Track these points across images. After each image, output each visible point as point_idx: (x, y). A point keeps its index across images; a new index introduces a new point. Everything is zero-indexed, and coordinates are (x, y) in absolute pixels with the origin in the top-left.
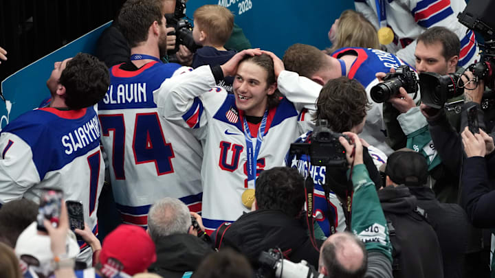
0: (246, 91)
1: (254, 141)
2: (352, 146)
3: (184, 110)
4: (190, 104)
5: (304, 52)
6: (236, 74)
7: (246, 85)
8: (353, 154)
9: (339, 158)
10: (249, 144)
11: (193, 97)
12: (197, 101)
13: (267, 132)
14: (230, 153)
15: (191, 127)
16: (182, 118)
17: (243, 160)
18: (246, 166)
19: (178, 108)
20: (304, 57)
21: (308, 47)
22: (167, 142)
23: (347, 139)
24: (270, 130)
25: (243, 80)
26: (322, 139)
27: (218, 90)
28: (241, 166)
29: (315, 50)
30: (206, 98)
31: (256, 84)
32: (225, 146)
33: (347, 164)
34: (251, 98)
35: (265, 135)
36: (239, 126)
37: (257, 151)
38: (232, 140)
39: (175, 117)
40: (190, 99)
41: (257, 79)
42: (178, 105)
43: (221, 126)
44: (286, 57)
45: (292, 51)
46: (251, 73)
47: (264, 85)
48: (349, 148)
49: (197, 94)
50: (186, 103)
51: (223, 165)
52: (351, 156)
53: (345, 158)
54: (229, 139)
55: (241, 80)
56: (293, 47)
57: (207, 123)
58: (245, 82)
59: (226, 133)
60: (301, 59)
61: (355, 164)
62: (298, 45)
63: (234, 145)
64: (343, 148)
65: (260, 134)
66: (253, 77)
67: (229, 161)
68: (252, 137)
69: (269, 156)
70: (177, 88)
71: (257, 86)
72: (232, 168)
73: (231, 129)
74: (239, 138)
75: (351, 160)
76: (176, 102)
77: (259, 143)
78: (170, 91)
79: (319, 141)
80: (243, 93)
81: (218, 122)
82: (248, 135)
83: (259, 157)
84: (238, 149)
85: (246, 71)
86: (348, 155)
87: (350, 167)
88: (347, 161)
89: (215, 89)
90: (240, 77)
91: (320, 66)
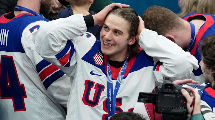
0: (110, 39)
1: (114, 82)
2: (193, 98)
3: (58, 50)
4: (63, 46)
5: (161, 13)
6: (104, 24)
7: (111, 34)
8: (193, 104)
9: (180, 108)
10: (110, 85)
11: (66, 40)
12: (70, 43)
13: (127, 76)
14: (93, 91)
15: (63, 65)
16: (55, 57)
17: (104, 97)
18: (106, 103)
19: (53, 48)
20: (160, 18)
21: (164, 9)
22: (21, 84)
23: (188, 91)
24: (129, 74)
25: (109, 29)
26: (166, 90)
27: (89, 36)
28: (101, 103)
29: (170, 12)
30: (77, 42)
31: (120, 34)
32: (89, 84)
33: (187, 113)
34: (114, 45)
35: (124, 78)
36: (103, 68)
37: (116, 91)
38: (96, 80)
39: (50, 56)
40: (63, 41)
41: (121, 30)
42: (53, 45)
43: (88, 67)
44: (145, 16)
45: (150, 12)
46: (117, 25)
47: (126, 36)
48: (190, 99)
49: (70, 37)
50: (60, 44)
51: (86, 100)
52: (191, 106)
53: (186, 108)
54: (93, 78)
55: (107, 29)
56: (151, 8)
57: (76, 63)
58: (110, 32)
59: (92, 73)
60: (158, 18)
61: (195, 113)
62: (156, 7)
63: (97, 84)
64: (185, 99)
65: (120, 77)
66: (117, 28)
67: (91, 98)
68: (113, 79)
69: (126, 97)
70: (54, 31)
71: (120, 36)
72: (93, 104)
73: (96, 71)
74: (101, 79)
75: (190, 109)
76: (52, 43)
77: (118, 85)
78: (48, 33)
79: (164, 91)
80: (108, 40)
81: (85, 63)
82: (110, 77)
83: (117, 97)
84: (100, 88)
85: (112, 22)
86: (188, 105)
87: (189, 115)
88: (187, 110)
89: (85, 35)
90: (107, 27)
91: (173, 26)
